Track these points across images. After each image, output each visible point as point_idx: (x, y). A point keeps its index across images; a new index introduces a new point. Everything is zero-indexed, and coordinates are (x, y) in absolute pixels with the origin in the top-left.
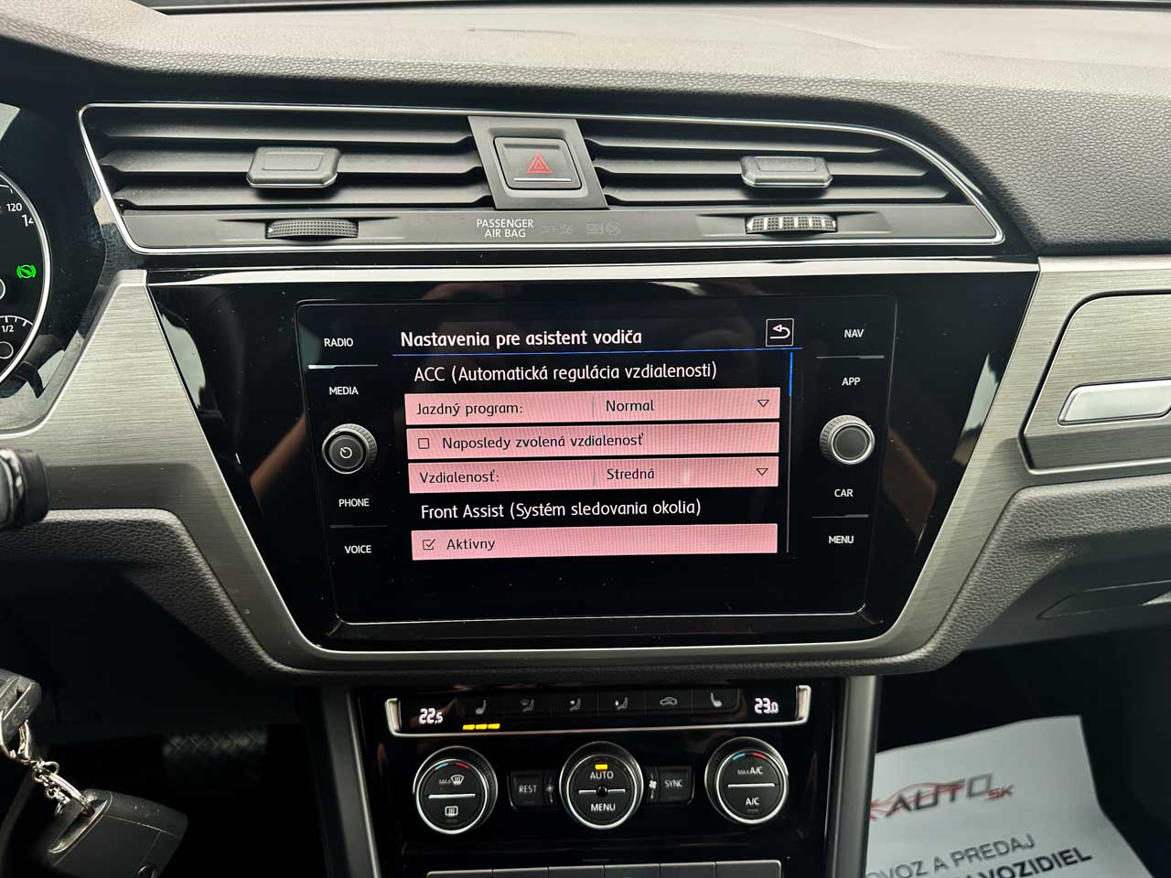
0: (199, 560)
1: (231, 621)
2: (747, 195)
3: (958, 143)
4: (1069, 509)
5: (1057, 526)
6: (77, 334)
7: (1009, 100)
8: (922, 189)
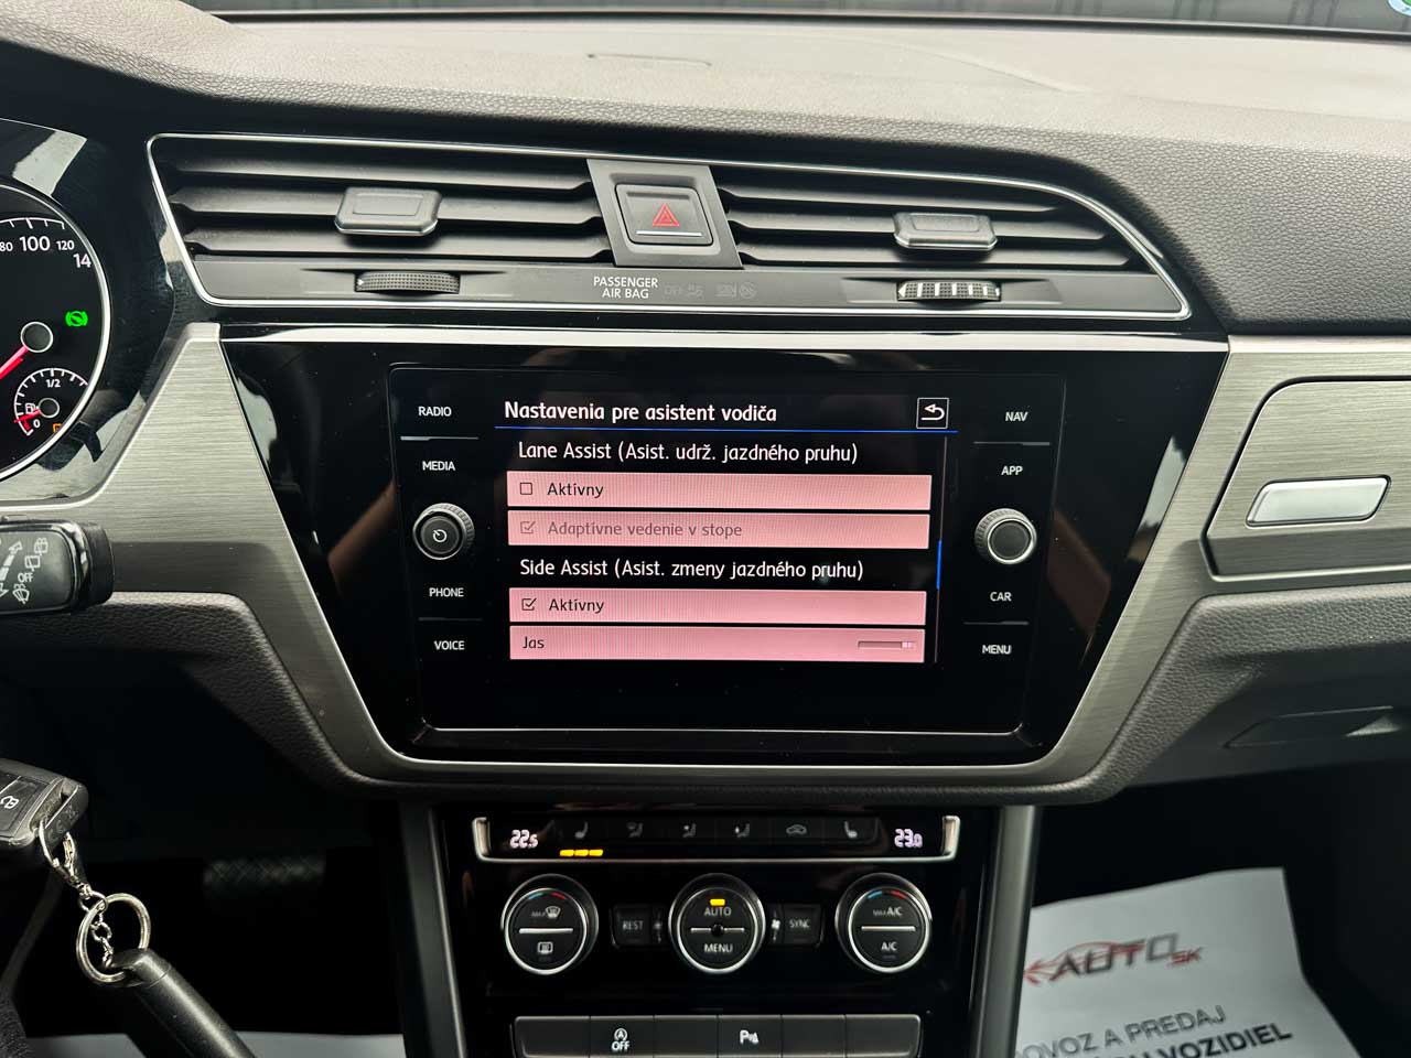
0: (269, 653)
1: (302, 722)
2: (899, 256)
3: (1141, 204)
5: (1243, 641)
6: (138, 394)
7: (1200, 156)
8: (1099, 254)
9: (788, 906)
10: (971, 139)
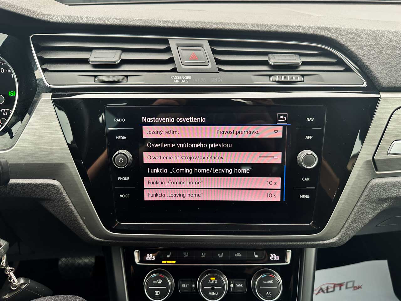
0: (67, 199)
1: (78, 221)
2: (270, 68)
3: (349, 49)
5: (386, 193)
6: (27, 114)
7: (368, 34)
8: (336, 66)
9: (236, 279)
10: (293, 30)
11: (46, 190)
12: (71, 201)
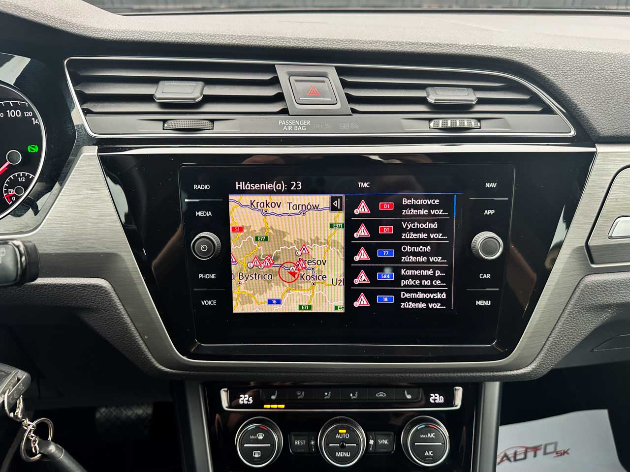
0: (121, 307)
1: (137, 341)
2: (430, 108)
3: (549, 80)
4: (614, 287)
5: (607, 297)
6: (57, 183)
8: (527, 106)
9: (377, 433)
11: (88, 294)
12: (126, 311)
